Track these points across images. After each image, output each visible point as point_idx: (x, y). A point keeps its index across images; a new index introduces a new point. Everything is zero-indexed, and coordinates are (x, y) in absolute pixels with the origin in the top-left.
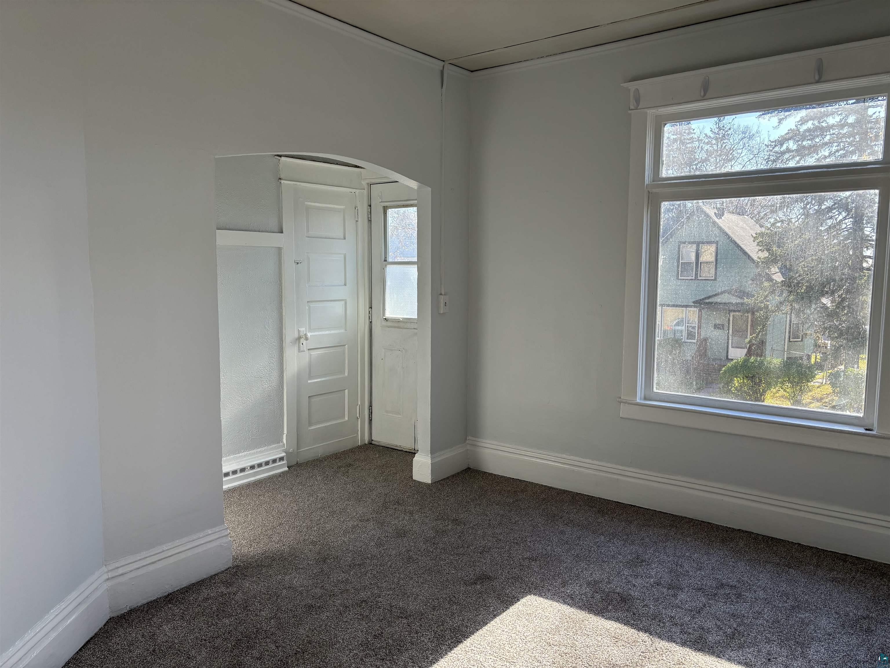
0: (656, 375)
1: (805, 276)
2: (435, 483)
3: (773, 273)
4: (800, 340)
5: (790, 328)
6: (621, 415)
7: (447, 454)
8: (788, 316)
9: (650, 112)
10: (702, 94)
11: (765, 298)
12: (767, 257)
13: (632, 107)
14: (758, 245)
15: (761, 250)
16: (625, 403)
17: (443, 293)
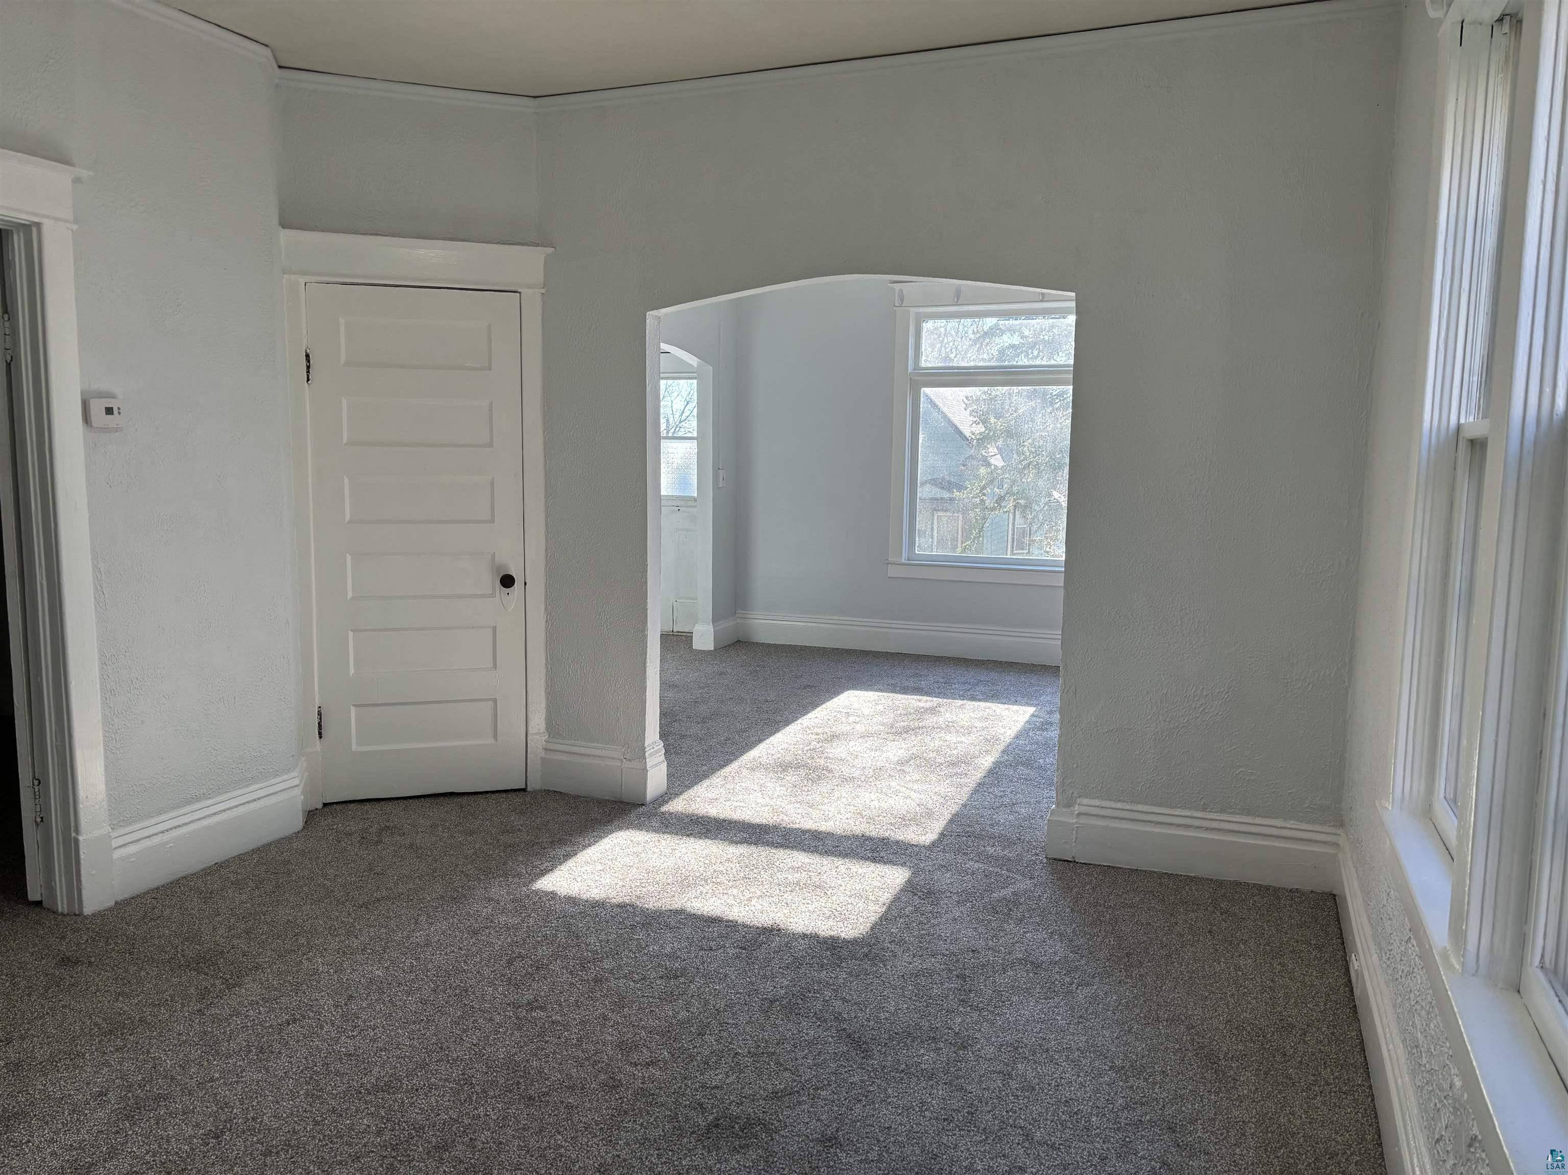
0: (917, 539)
1: (1032, 460)
2: (715, 649)
3: (991, 454)
4: (1027, 551)
5: (1014, 535)
6: (889, 576)
7: (724, 624)
8: (1011, 515)
9: (913, 310)
10: (956, 300)
11: (981, 491)
12: (984, 432)
13: (897, 304)
14: (971, 415)
15: (975, 422)
16: (892, 564)
17: (720, 468)
